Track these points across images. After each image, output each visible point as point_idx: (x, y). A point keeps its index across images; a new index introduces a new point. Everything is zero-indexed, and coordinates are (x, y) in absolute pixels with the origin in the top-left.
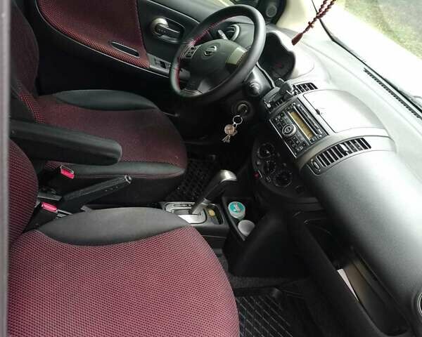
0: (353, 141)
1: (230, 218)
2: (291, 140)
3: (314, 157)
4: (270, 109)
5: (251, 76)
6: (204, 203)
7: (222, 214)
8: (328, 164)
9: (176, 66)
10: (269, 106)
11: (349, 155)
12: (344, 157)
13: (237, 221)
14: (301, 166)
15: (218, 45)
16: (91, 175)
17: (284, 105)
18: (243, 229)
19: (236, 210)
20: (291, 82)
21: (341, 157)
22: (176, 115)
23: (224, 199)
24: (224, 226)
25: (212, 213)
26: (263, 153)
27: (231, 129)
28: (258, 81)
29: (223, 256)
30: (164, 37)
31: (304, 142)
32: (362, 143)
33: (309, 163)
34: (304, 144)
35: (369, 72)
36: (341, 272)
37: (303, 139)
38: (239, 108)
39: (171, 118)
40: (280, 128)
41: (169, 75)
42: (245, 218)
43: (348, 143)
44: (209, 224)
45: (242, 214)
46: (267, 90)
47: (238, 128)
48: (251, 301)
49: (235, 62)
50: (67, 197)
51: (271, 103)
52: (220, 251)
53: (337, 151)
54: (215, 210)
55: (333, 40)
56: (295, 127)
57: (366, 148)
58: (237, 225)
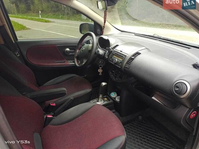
0: (135, 54)
1: (113, 98)
2: (117, 63)
3: (125, 65)
4: (108, 58)
5: (98, 51)
6: (101, 96)
7: (109, 98)
8: (130, 64)
9: (76, 60)
10: (107, 57)
11: (135, 59)
12: (134, 60)
13: (115, 98)
14: (123, 70)
15: (84, 47)
16: (61, 102)
17: (111, 54)
18: (118, 99)
19: (113, 95)
20: (110, 48)
21: (133, 60)
22: (85, 76)
23: (108, 93)
24: (111, 101)
25: (106, 99)
26: (112, 72)
27: (100, 70)
28: (101, 52)
29: (116, 112)
30: (70, 54)
31: (121, 62)
32: (138, 54)
33: (125, 67)
34: (121, 63)
35: (137, 35)
36: (153, 98)
37: (120, 61)
38: (100, 63)
39: (84, 77)
40: (112, 61)
41: (75, 64)
42: (118, 96)
43: (134, 55)
44: (106, 103)
45: (116, 95)
46: (105, 53)
47: (102, 69)
48: (133, 124)
49: (90, 49)
50: (55, 112)
51: (107, 56)
52: (114, 111)
53: (131, 59)
54: (106, 97)
55: (122, 32)
56: (117, 59)
57: (139, 54)
58: (115, 99)
